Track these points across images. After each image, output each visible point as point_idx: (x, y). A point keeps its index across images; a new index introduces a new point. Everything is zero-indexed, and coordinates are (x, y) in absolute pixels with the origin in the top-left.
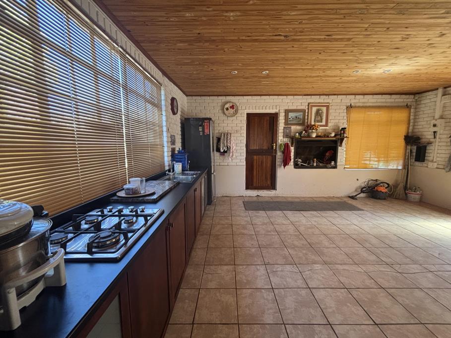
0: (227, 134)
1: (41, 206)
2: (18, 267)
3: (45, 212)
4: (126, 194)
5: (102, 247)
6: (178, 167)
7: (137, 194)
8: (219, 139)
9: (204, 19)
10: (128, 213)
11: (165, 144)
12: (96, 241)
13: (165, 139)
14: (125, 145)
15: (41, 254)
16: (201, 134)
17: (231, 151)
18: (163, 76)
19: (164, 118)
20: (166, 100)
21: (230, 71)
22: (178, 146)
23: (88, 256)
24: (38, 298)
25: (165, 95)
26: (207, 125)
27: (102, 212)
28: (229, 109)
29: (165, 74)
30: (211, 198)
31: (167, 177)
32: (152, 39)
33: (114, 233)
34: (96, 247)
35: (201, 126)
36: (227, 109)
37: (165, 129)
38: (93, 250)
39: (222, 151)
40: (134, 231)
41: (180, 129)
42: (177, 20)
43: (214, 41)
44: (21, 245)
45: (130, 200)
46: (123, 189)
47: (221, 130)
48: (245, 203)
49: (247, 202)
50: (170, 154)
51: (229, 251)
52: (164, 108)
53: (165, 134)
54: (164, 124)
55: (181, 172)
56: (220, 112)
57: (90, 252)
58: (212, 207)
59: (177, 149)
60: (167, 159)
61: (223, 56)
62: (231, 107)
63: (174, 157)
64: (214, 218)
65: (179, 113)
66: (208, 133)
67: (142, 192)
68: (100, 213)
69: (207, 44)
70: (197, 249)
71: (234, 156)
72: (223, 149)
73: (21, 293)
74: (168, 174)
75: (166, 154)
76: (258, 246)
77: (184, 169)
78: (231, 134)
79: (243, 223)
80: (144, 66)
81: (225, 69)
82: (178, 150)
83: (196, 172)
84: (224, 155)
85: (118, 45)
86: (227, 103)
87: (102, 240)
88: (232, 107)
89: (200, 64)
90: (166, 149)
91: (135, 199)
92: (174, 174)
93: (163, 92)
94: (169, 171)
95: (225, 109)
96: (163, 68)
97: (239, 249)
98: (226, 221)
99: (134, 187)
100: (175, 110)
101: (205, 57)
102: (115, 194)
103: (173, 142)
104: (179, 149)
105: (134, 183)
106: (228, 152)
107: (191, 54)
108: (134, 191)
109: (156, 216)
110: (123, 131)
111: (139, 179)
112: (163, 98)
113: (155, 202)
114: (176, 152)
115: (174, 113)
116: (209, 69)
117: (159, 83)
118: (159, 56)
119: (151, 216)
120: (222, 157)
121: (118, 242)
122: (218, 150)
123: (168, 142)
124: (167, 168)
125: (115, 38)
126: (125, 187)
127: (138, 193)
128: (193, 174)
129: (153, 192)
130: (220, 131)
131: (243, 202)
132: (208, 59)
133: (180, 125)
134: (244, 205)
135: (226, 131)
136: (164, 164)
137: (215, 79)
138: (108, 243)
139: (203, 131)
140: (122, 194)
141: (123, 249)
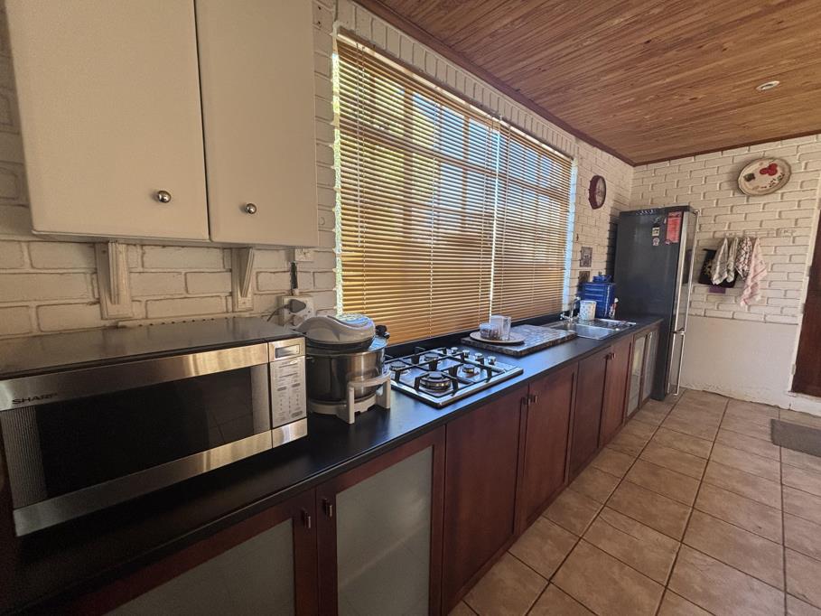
0: (741, 241)
1: (385, 327)
2: (359, 374)
3: (387, 333)
4: (482, 337)
5: (429, 388)
6: (588, 308)
7: (496, 339)
8: (711, 255)
9: (656, 11)
10: (474, 361)
11: (568, 265)
12: (424, 379)
13: (568, 255)
14: (492, 266)
15: (375, 370)
16: (656, 243)
17: (749, 282)
18: (577, 142)
19: (571, 218)
20: (579, 184)
21: (755, 85)
22: (598, 268)
23: (414, 391)
24: (370, 409)
25: (579, 174)
26: (675, 224)
27: (445, 352)
28: (758, 175)
29: (581, 136)
30: (665, 386)
31: (562, 323)
32: (553, 88)
33: (445, 377)
34: (424, 386)
35: (656, 225)
36: (750, 177)
37: (570, 237)
38: (420, 388)
39: (716, 280)
40: (467, 384)
41: (607, 235)
42: (596, 40)
43: (688, 40)
44: (364, 353)
45: (484, 346)
46: (479, 330)
47: (723, 230)
48: (778, 427)
49: (784, 425)
50: (576, 282)
51: (674, 508)
52: (572, 200)
53: (569, 246)
54: (570, 227)
55: (593, 318)
56: (726, 186)
57: (416, 388)
58: (663, 407)
59: (594, 274)
60: (568, 293)
61: (720, 63)
62: (763, 172)
63: (584, 289)
64: (661, 430)
65: (609, 203)
66: (677, 241)
67: (504, 339)
68: (441, 352)
69: (670, 54)
70: (598, 472)
71: (758, 298)
72: (721, 276)
73: (358, 398)
74: (563, 319)
75: (566, 282)
76: (778, 538)
77: (599, 314)
78: (753, 240)
79: (749, 468)
80: (540, 136)
81: (734, 87)
82: (597, 275)
83: (623, 323)
84: (724, 292)
85: (499, 119)
86: (748, 163)
87: (430, 380)
88: (771, 170)
89: (658, 97)
90: (567, 273)
91: (492, 346)
92: (577, 321)
93: (574, 171)
94: (567, 313)
95: (741, 179)
96: (578, 128)
97: (708, 519)
98: (694, 447)
99: (492, 329)
100: (599, 199)
101: (668, 80)
102: (467, 334)
103: (586, 261)
104: (600, 273)
105: (496, 323)
106: (738, 284)
107: (633, 86)
108: (493, 336)
109: (507, 374)
110: (491, 244)
111: (503, 318)
112: (573, 180)
113: (518, 356)
114: (591, 280)
115: (595, 205)
116: (687, 100)
117: (568, 156)
118: (568, 110)
119: (499, 372)
120: (715, 298)
121: (446, 388)
122: (705, 278)
123: (573, 261)
124: (565, 308)
125: (496, 109)
126: (482, 326)
127: (498, 338)
128: (617, 326)
129: (520, 340)
130: (717, 235)
131: (773, 422)
132: (678, 81)
133: (608, 227)
134: (772, 429)
135: (741, 234)
136: (560, 301)
137: (705, 116)
138: (437, 385)
139: (663, 237)
140: (477, 336)
141: (448, 398)
